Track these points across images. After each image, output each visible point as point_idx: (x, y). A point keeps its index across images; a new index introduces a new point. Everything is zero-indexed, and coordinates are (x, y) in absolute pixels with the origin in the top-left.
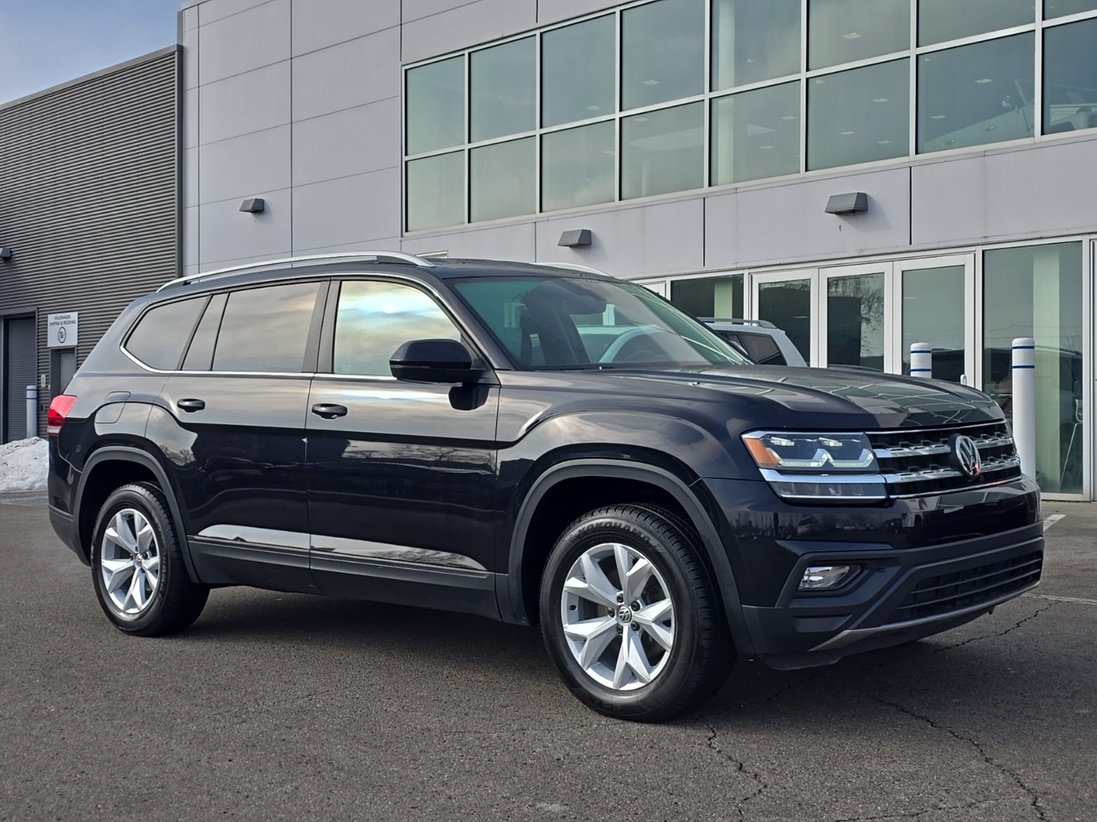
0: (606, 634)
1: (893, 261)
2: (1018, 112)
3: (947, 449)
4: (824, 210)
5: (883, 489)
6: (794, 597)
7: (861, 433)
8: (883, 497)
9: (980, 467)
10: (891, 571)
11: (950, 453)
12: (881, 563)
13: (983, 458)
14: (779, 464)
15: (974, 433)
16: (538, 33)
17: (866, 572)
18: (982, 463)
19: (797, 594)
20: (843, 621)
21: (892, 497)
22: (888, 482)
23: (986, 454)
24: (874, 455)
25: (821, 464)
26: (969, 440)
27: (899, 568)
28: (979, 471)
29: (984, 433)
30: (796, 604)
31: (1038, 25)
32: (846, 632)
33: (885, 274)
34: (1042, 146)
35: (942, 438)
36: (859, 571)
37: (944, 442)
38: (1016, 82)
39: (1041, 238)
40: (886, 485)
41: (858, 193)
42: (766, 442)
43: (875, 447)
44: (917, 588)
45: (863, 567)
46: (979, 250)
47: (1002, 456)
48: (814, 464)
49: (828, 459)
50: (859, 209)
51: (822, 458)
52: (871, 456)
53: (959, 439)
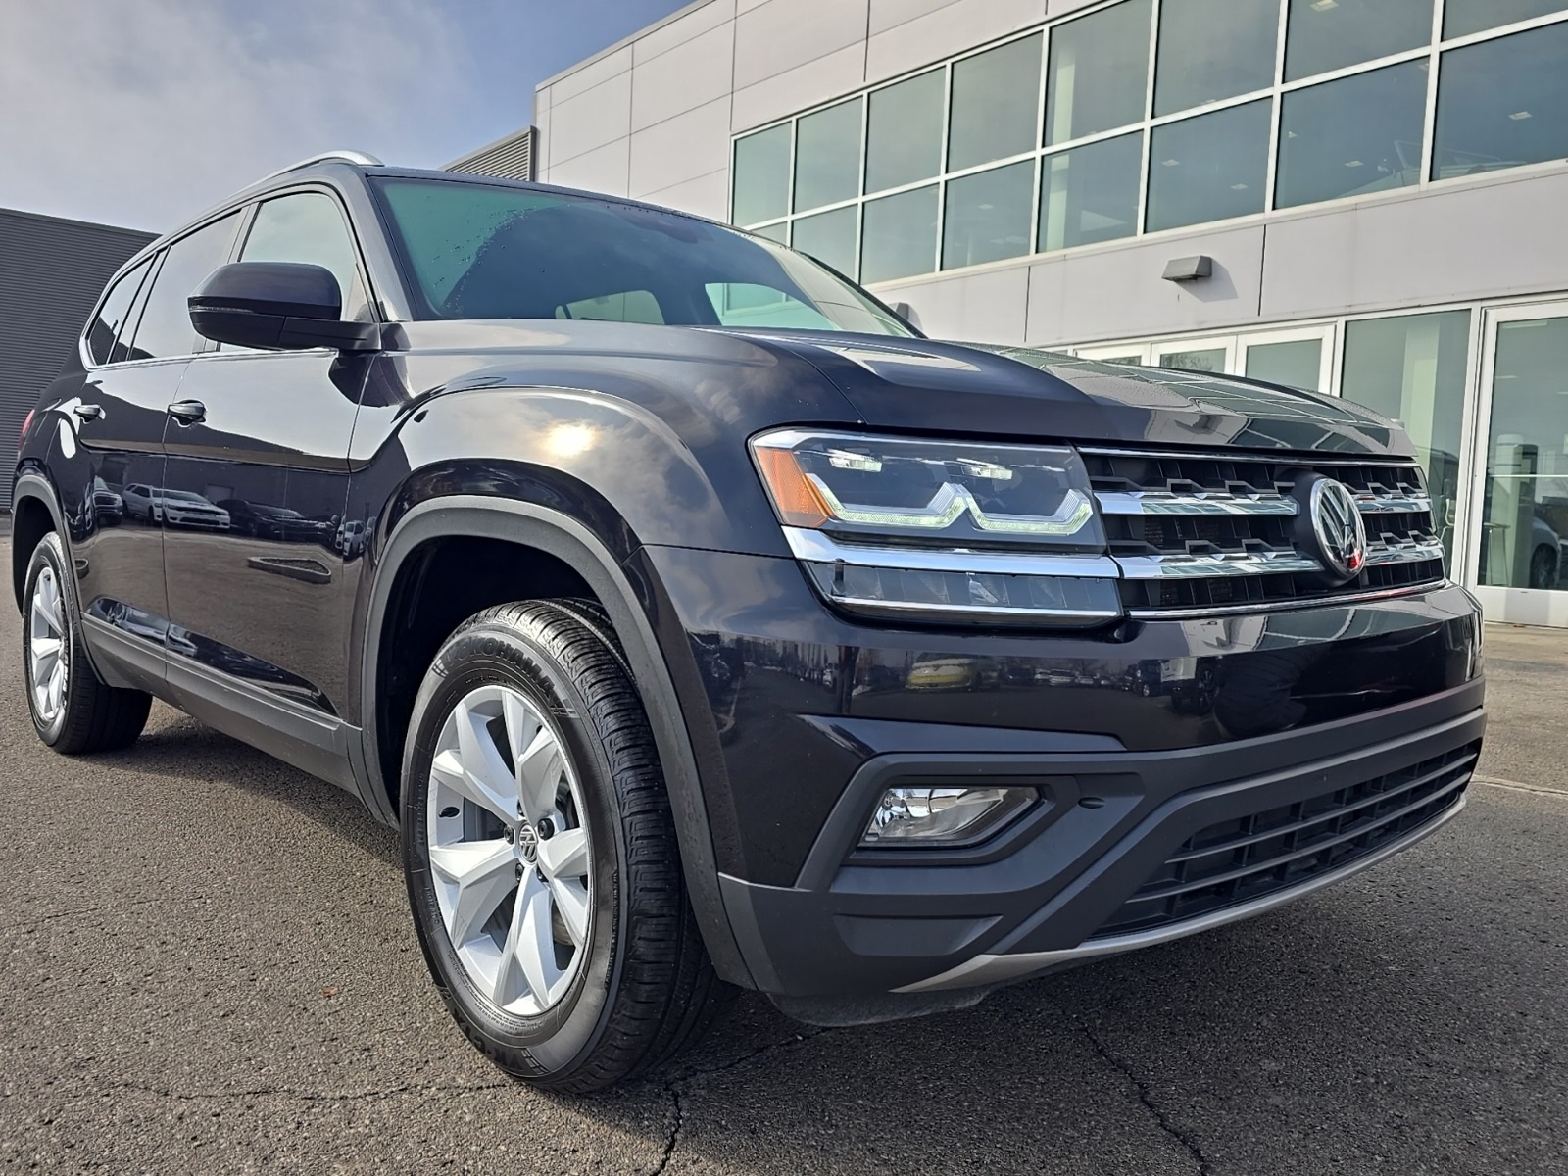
0: (495, 880)
1: (1237, 334)
2: (1395, 177)
3: (1287, 507)
4: (1161, 276)
5: (1113, 596)
6: (845, 864)
7: (1067, 451)
8: (1113, 614)
9: (1365, 554)
10: (1117, 808)
11: (1295, 516)
12: (1088, 787)
13: (1372, 535)
14: (836, 518)
15: (1354, 478)
16: (865, 93)
17: (1046, 808)
18: (1368, 545)
19: (854, 856)
20: (981, 928)
21: (1134, 613)
22: (1127, 576)
23: (1378, 525)
24: (1097, 505)
25: (947, 522)
26: (1342, 488)
27: (1138, 799)
28: (1361, 563)
29: (1375, 481)
30: (849, 884)
31: (1435, 48)
32: (984, 959)
33: (1227, 350)
34: (1429, 195)
35: (1278, 480)
36: (1029, 802)
37: (1283, 491)
38: (1396, 143)
39: (1419, 306)
40: (1121, 582)
41: (1202, 257)
42: (812, 459)
43: (1097, 486)
44: (1186, 847)
45: (1042, 793)
46: (1341, 322)
47: (1410, 533)
48: (926, 521)
49: (968, 511)
50: (1203, 275)
51: (951, 503)
52: (1087, 509)
53: (1320, 487)
